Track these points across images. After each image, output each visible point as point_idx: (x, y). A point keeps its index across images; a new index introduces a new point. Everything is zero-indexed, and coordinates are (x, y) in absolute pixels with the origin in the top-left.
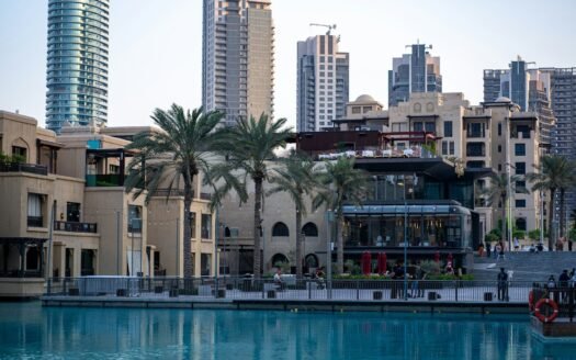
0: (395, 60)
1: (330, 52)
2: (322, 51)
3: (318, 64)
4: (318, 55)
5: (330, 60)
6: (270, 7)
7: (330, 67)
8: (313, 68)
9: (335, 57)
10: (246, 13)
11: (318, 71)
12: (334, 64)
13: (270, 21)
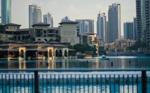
0: (62, 19)
1: (50, 17)
2: (49, 17)
3: (48, 19)
4: (48, 18)
5: (50, 19)
6: (41, 10)
7: (50, 20)
8: (47, 20)
9: (51, 18)
10: (37, 11)
11: (48, 21)
12: (51, 19)
13: (41, 13)
